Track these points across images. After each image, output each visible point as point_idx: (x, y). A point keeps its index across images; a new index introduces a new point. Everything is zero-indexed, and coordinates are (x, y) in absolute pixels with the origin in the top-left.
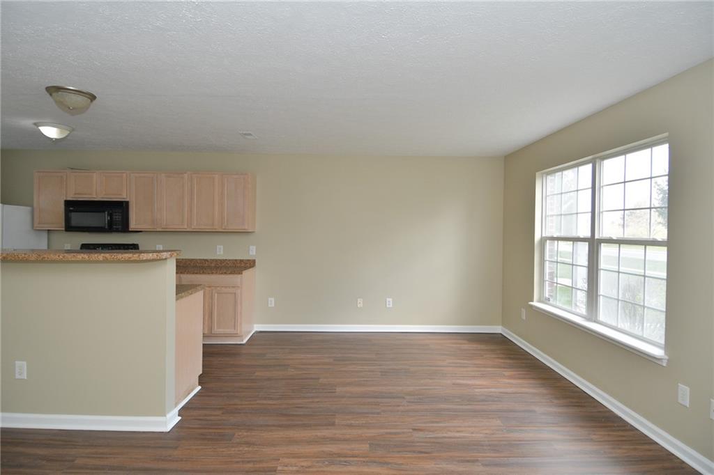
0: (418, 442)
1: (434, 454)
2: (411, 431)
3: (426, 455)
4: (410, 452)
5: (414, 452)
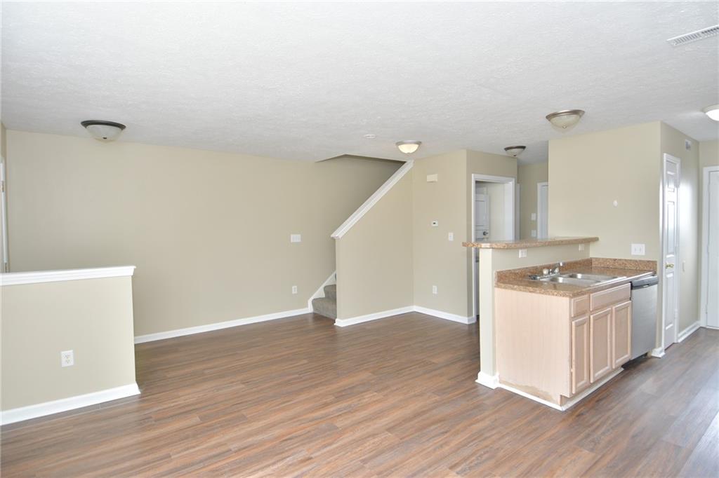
0: (298, 446)
1: (278, 441)
2: (312, 456)
3: (284, 439)
4: (300, 436)
5: (296, 437)
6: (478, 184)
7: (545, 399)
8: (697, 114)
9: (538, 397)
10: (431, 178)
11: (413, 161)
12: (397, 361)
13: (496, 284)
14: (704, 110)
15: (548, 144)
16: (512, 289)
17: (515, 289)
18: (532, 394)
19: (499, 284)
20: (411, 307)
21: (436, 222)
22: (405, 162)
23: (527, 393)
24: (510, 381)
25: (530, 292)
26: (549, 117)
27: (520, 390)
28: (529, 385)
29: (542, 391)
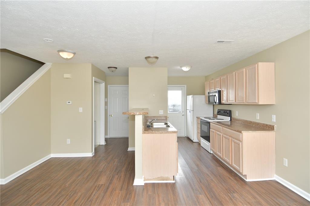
6: (95, 83)
7: (166, 180)
8: (179, 67)
9: (164, 180)
10: (66, 76)
11: (51, 64)
12: (79, 194)
13: (143, 132)
14: (181, 67)
15: (128, 69)
16: (152, 133)
17: (153, 133)
18: (161, 180)
19: (145, 132)
20: (50, 155)
21: (71, 102)
22: (44, 63)
23: (159, 180)
24: (150, 178)
25: (160, 133)
26: (146, 58)
27: (155, 180)
28: (159, 176)
29: (165, 177)
